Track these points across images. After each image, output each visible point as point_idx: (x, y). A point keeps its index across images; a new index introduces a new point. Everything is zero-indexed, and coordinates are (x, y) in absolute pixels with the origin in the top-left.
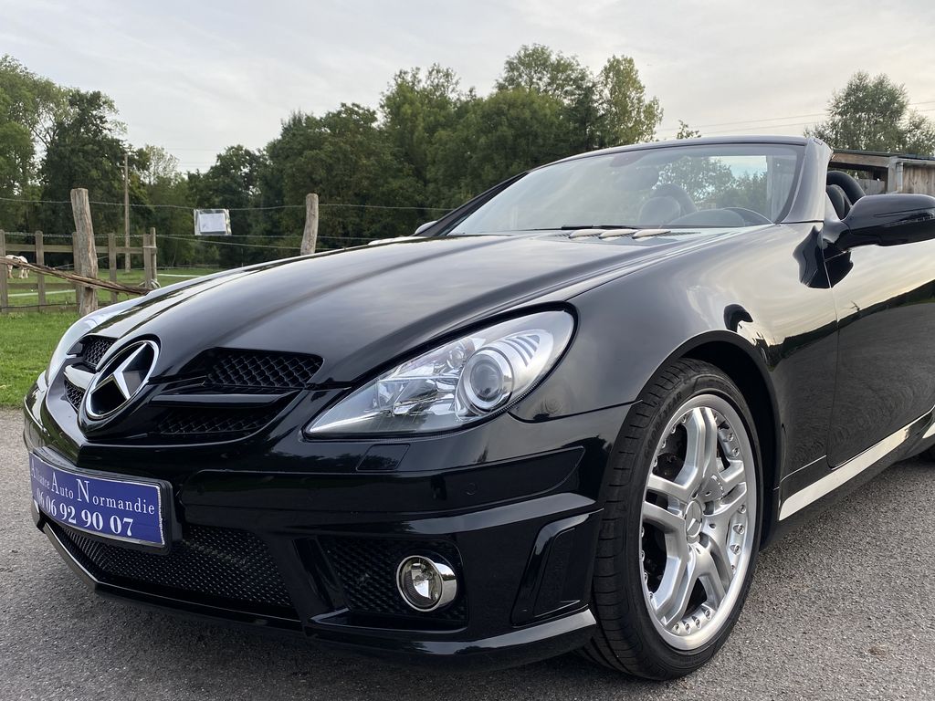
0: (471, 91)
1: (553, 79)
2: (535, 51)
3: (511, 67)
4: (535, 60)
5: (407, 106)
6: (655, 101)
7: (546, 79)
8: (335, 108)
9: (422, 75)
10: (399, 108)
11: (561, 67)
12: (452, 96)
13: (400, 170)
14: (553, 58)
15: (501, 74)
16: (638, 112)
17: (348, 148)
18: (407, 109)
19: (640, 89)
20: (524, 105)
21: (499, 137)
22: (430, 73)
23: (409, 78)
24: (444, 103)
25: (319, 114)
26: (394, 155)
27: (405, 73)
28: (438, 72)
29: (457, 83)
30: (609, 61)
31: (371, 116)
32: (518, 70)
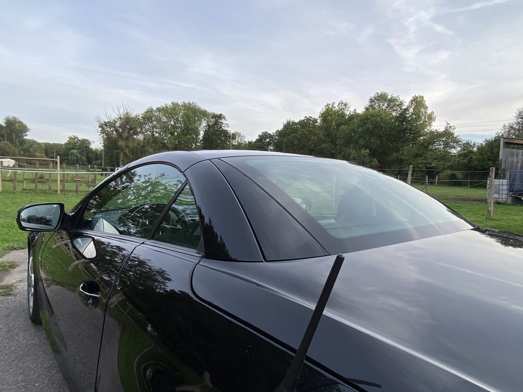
0: (355, 111)
1: (388, 105)
2: (381, 95)
3: (371, 101)
4: (382, 98)
5: (329, 117)
6: (432, 113)
7: (386, 105)
8: (303, 118)
9: (336, 105)
10: (326, 117)
11: (392, 100)
12: (348, 113)
13: (326, 141)
14: (389, 97)
15: (367, 103)
16: (425, 118)
17: (307, 133)
18: (329, 118)
19: (426, 108)
20: (377, 116)
21: (367, 128)
22: (339, 104)
23: (330, 106)
24: (343, 115)
25: (297, 121)
26: (324, 135)
27: (329, 104)
28: (342, 103)
29: (349, 108)
30: (413, 97)
31: (316, 121)
32: (374, 102)
